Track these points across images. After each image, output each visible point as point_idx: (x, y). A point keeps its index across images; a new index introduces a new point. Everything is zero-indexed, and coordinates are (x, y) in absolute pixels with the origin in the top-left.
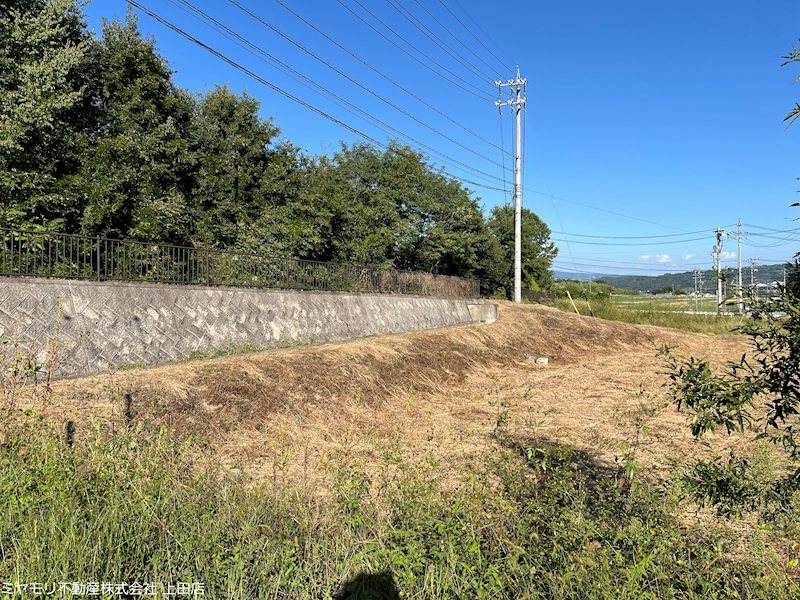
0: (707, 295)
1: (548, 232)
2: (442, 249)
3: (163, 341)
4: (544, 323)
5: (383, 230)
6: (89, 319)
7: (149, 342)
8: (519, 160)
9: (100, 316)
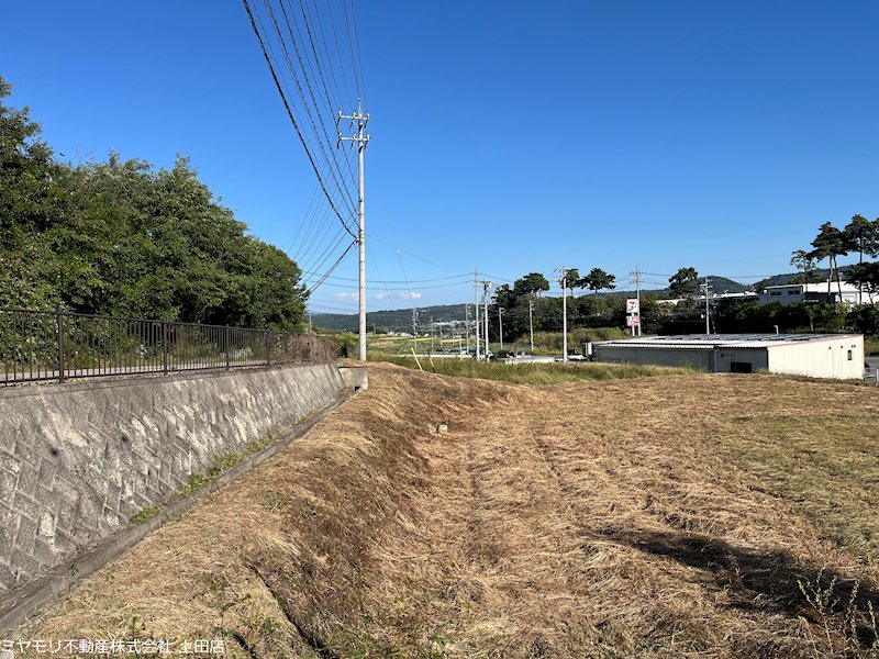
0: (403, 334)
1: (299, 272)
2: (223, 293)
3: (159, 467)
4: (412, 384)
5: (171, 270)
6: (78, 448)
7: (146, 472)
8: (362, 203)
9: (88, 442)
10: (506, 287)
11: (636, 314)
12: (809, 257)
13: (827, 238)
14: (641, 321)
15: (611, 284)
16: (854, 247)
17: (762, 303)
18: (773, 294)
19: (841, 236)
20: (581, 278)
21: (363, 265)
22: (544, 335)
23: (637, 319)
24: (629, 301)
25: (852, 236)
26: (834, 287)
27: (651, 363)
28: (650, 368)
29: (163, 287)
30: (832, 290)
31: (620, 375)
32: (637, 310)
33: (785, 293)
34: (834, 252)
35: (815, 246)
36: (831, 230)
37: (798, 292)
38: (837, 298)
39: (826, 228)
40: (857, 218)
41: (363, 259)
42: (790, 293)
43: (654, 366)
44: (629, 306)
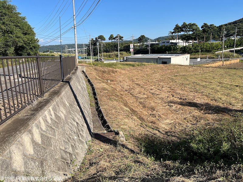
10: (93, 39)
11: (132, 48)
12: (172, 33)
13: (177, 28)
14: (134, 50)
15: (122, 39)
16: (183, 31)
17: (160, 45)
18: (163, 43)
19: (180, 28)
20: (114, 37)
21: (76, 35)
22: (105, 54)
23: (133, 49)
24: (131, 44)
25: (183, 28)
26: (177, 41)
27: (144, 62)
28: (144, 63)
29: (9, 40)
30: (177, 42)
31: (138, 65)
32: (132, 47)
33: (166, 43)
34: (178, 32)
35: (174, 30)
36: (178, 26)
37: (169, 42)
38: (178, 44)
39: (177, 26)
40: (184, 23)
41: (76, 33)
42: (167, 42)
43: (145, 63)
44: (131, 46)
